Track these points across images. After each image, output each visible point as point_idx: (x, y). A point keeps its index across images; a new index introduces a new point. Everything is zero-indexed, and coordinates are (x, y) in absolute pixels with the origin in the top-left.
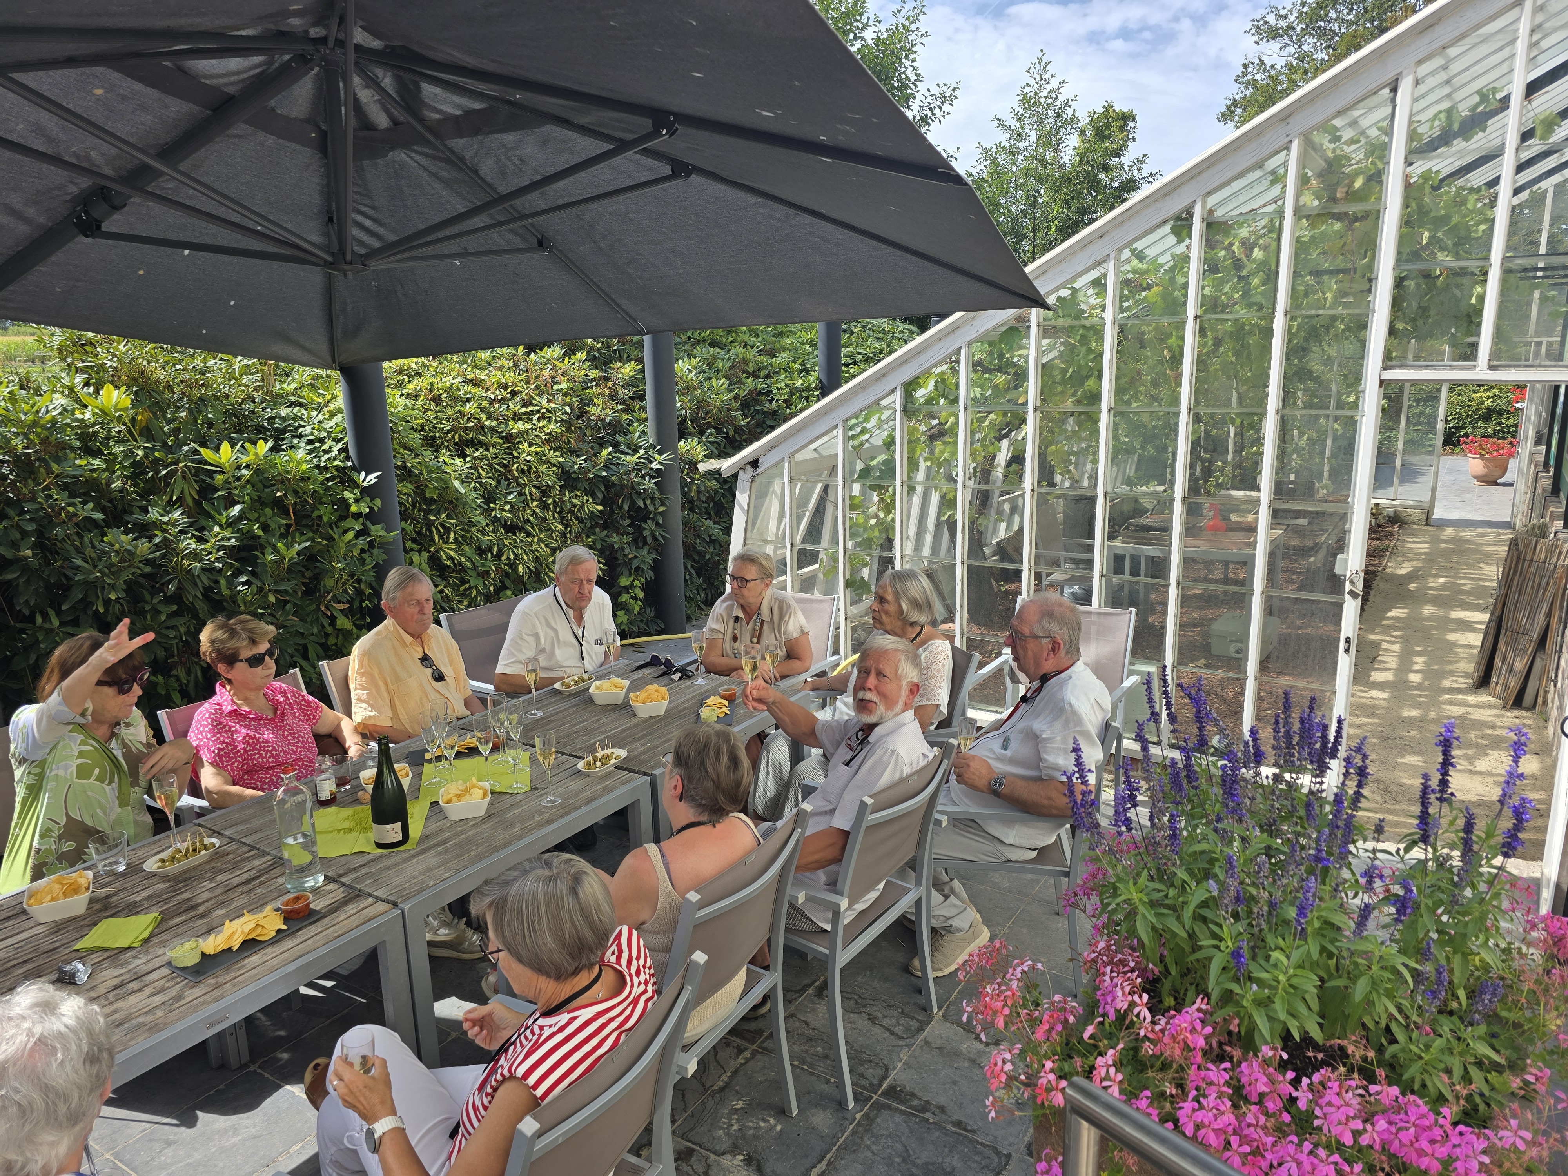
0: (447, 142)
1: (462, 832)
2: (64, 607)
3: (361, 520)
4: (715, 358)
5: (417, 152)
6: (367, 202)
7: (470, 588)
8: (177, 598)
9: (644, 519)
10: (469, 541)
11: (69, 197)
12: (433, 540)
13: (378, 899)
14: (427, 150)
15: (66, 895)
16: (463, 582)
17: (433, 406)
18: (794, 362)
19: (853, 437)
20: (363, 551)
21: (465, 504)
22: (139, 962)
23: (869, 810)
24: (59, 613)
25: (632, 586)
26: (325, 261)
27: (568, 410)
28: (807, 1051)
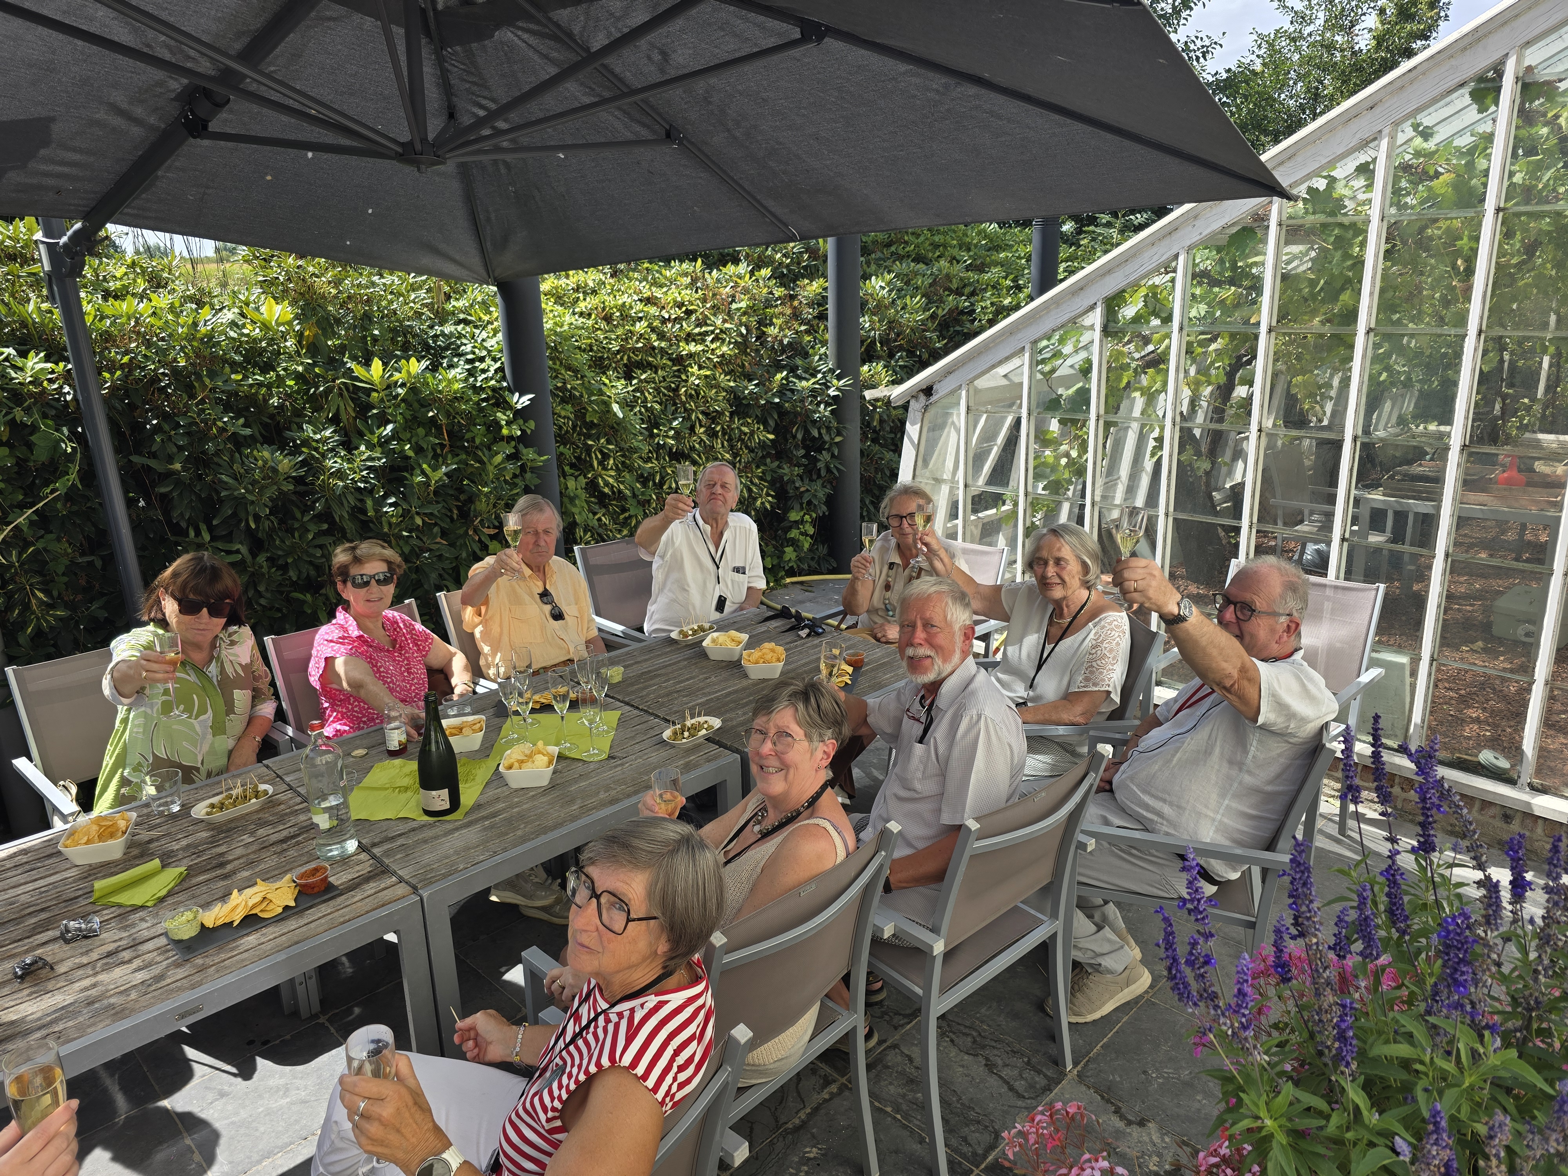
0: (551, 14)
1: (518, 804)
2: (215, 522)
3: (513, 443)
4: (916, 274)
5: (519, 28)
6: (486, 93)
7: (630, 517)
8: (326, 516)
9: (819, 450)
10: (630, 469)
11: (173, 95)
12: (592, 466)
13: (401, 880)
14: (532, 26)
15: (101, 837)
16: (624, 510)
17: (603, 325)
18: (1006, 278)
19: (1043, 362)
20: (515, 476)
21: (625, 429)
22: (145, 925)
23: (972, 837)
24: (210, 529)
25: (802, 521)
26: (397, 152)
27: (744, 331)
28: (904, 1096)
